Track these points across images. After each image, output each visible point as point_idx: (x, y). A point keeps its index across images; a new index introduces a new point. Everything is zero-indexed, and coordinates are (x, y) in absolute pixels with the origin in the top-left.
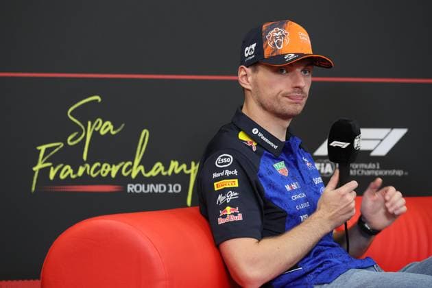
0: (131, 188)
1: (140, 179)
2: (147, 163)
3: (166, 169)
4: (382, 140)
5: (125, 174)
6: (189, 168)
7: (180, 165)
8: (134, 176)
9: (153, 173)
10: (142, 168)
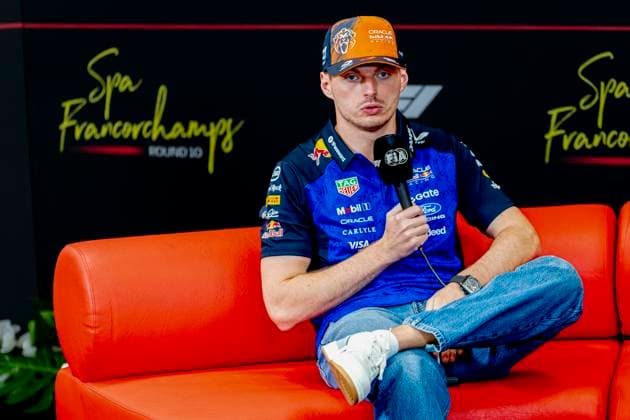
0: (153, 151)
1: (161, 141)
2: (168, 123)
3: (186, 130)
4: (413, 99)
5: (146, 135)
6: (208, 129)
7: (199, 125)
8: (155, 137)
9: (173, 135)
10: (162, 129)
